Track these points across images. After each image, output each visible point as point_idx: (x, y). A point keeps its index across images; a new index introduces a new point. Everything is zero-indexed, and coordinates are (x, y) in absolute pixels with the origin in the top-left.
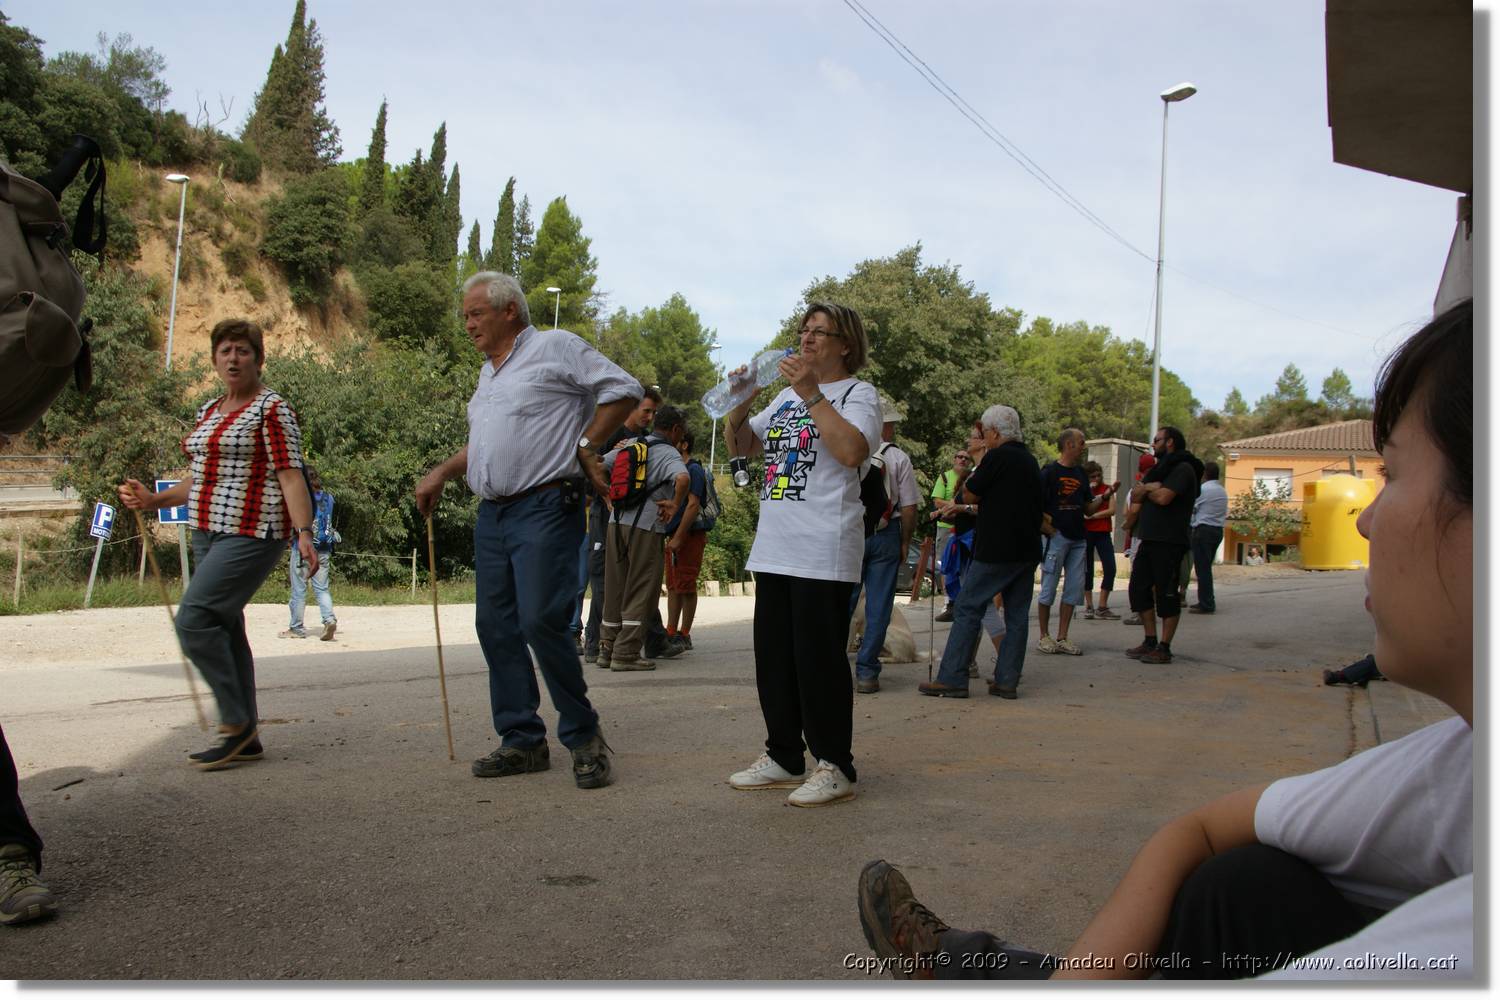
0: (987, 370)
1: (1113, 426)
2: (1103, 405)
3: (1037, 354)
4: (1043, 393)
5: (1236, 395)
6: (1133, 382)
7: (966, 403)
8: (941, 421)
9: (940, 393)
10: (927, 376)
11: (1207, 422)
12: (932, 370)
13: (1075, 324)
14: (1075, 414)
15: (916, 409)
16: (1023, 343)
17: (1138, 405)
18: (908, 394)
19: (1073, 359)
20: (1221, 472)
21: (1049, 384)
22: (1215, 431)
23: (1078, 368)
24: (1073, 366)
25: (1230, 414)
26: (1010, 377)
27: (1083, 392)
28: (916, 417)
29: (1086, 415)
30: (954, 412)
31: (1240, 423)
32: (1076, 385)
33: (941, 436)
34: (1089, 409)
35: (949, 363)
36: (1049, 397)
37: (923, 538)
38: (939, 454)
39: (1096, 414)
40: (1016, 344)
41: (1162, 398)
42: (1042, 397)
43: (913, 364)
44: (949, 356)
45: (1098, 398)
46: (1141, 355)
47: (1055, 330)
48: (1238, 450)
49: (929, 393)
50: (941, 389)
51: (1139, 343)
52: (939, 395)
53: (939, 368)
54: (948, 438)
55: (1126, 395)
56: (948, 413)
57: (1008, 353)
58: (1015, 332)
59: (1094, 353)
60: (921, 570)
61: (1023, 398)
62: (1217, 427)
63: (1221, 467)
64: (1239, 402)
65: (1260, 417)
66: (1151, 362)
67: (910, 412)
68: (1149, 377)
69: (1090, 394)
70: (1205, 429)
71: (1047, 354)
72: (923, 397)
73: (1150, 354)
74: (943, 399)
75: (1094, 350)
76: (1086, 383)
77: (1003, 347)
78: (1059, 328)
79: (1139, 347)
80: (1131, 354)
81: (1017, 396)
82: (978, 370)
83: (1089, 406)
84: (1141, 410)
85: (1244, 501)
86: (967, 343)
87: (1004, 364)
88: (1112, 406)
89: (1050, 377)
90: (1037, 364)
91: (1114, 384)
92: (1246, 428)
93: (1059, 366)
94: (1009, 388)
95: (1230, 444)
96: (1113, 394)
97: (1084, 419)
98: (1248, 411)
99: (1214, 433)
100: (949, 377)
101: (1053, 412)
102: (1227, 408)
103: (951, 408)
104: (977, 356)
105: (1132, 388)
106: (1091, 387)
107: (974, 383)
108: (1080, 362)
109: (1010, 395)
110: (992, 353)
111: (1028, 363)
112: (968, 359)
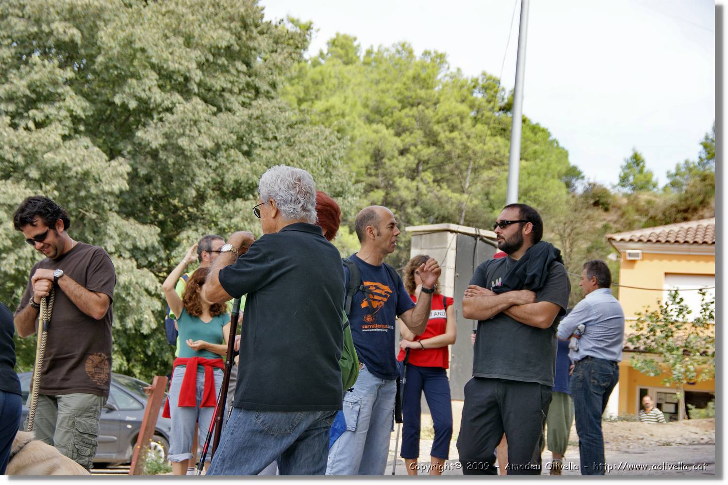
0: (256, 113)
1: (449, 206)
2: (434, 173)
3: (333, 92)
4: (343, 153)
5: (637, 160)
6: (481, 138)
7: (221, 165)
8: (181, 191)
9: (180, 148)
10: (161, 120)
11: (592, 201)
12: (169, 110)
13: (393, 45)
14: (390, 186)
15: (142, 172)
16: (312, 73)
17: (486, 175)
18: (130, 148)
19: (390, 101)
20: (613, 278)
21: (352, 140)
22: (604, 215)
23: (397, 114)
24: (389, 112)
25: (627, 190)
26: (291, 126)
27: (402, 152)
28: (141, 185)
29: (407, 188)
30: (203, 178)
31: (643, 203)
32: (392, 142)
33: (182, 217)
34: (413, 179)
35: (196, 100)
36: (351, 159)
37: (149, 377)
38: (178, 244)
39: (423, 188)
40: (301, 75)
41: (524, 163)
42: (341, 158)
43: (139, 100)
44: (196, 90)
45: (426, 162)
46: (494, 96)
47: (362, 54)
48: (639, 245)
49: (164, 147)
50: (183, 142)
51: (490, 78)
52: (180, 151)
53: (179, 108)
54: (193, 218)
55: (469, 159)
56: (193, 180)
57: (289, 88)
58: (301, 55)
59: (422, 93)
60: (146, 429)
61: (311, 160)
62: (606, 210)
63: (612, 271)
64: (641, 171)
65: (674, 196)
66: (508, 108)
67: (133, 177)
68: (504, 131)
69: (415, 155)
70: (590, 212)
71: (349, 92)
72: (154, 154)
73: (507, 95)
74: (186, 157)
75: (422, 88)
76: (407, 138)
77: (283, 78)
78: (369, 53)
79: (490, 86)
80: (478, 96)
81: (303, 156)
82: (242, 114)
83: (413, 174)
84: (492, 181)
85: (649, 322)
86: (225, 70)
87: (283, 105)
88: (446, 175)
89: (354, 128)
90: (333, 107)
91: (452, 141)
92: (652, 213)
93: (367, 111)
94: (290, 143)
95: (627, 236)
96: (448, 156)
97: (405, 194)
98: (655, 186)
99: (601, 218)
100: (195, 122)
101: (357, 182)
102: (624, 180)
103: (198, 171)
104: (240, 91)
105: (478, 147)
106: (416, 146)
107: (237, 133)
108: (399, 106)
109: (292, 154)
110: (264, 87)
111: (320, 106)
112: (227, 95)
